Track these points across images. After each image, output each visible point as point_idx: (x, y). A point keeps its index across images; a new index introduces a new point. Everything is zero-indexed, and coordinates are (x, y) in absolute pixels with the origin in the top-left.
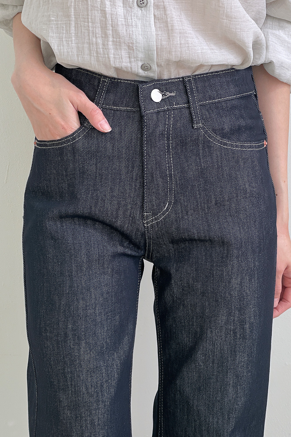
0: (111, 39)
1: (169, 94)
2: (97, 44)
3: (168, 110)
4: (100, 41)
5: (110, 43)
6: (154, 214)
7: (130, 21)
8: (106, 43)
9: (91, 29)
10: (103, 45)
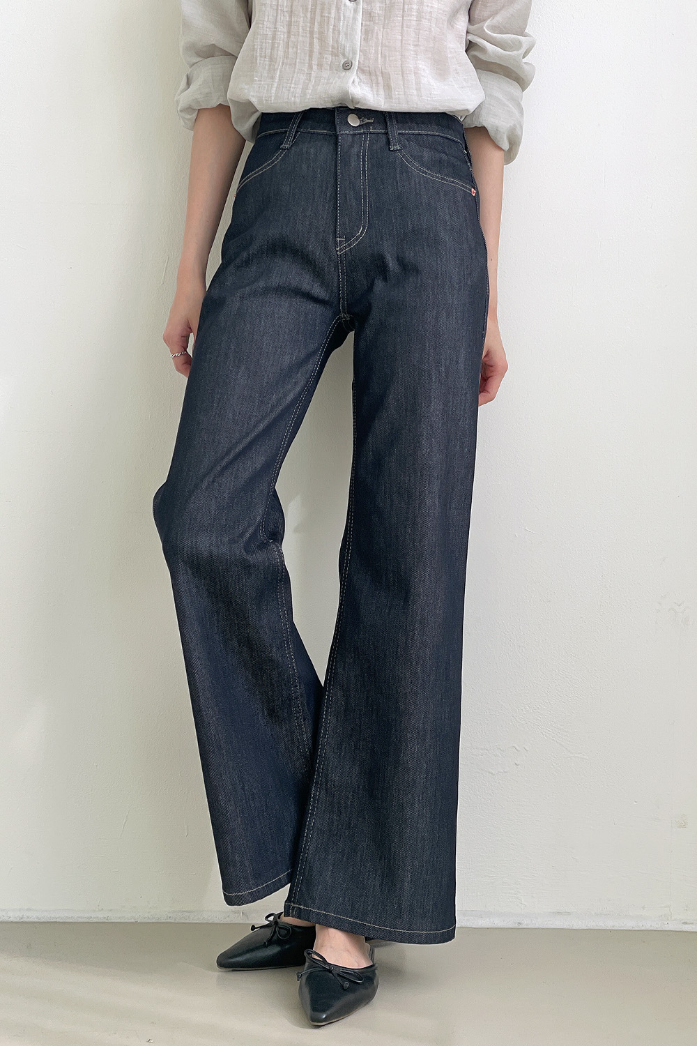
1: (366, 121)
6: (347, 239)
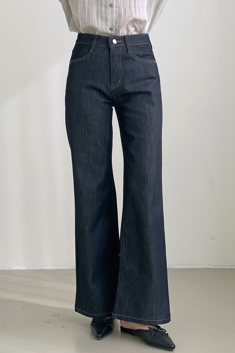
0: (99, 18)
1: (119, 41)
2: (95, 19)
3: (119, 47)
4: (96, 18)
5: (99, 19)
7: (106, 11)
8: (98, 19)
9: (93, 14)
10: (97, 20)
